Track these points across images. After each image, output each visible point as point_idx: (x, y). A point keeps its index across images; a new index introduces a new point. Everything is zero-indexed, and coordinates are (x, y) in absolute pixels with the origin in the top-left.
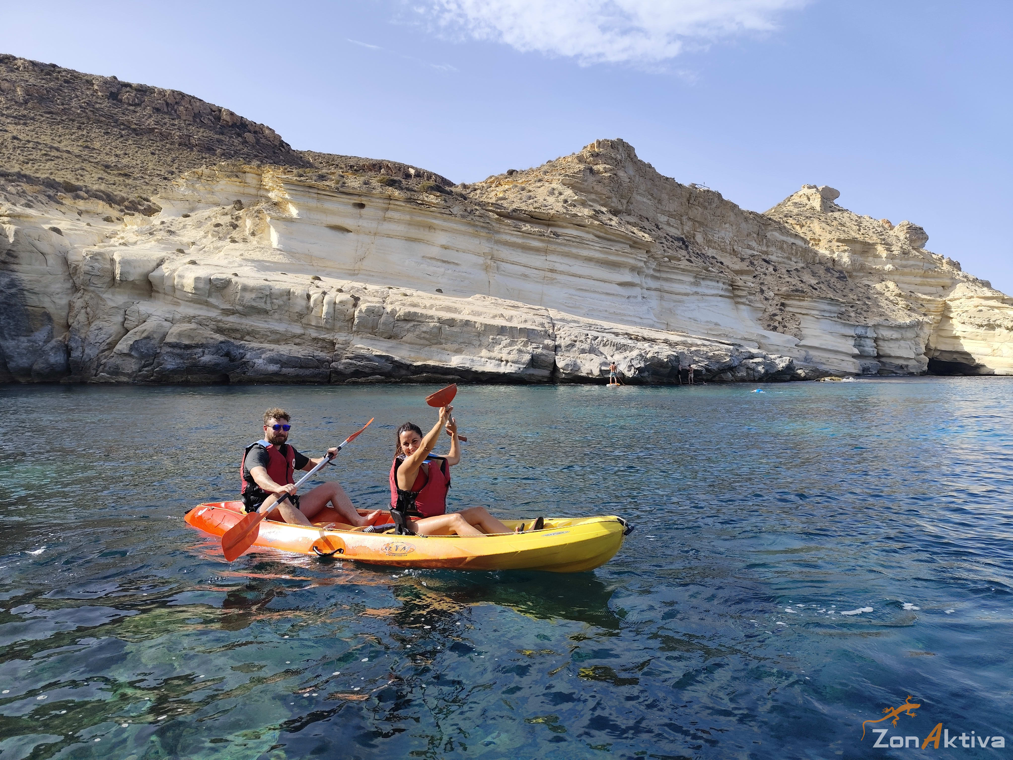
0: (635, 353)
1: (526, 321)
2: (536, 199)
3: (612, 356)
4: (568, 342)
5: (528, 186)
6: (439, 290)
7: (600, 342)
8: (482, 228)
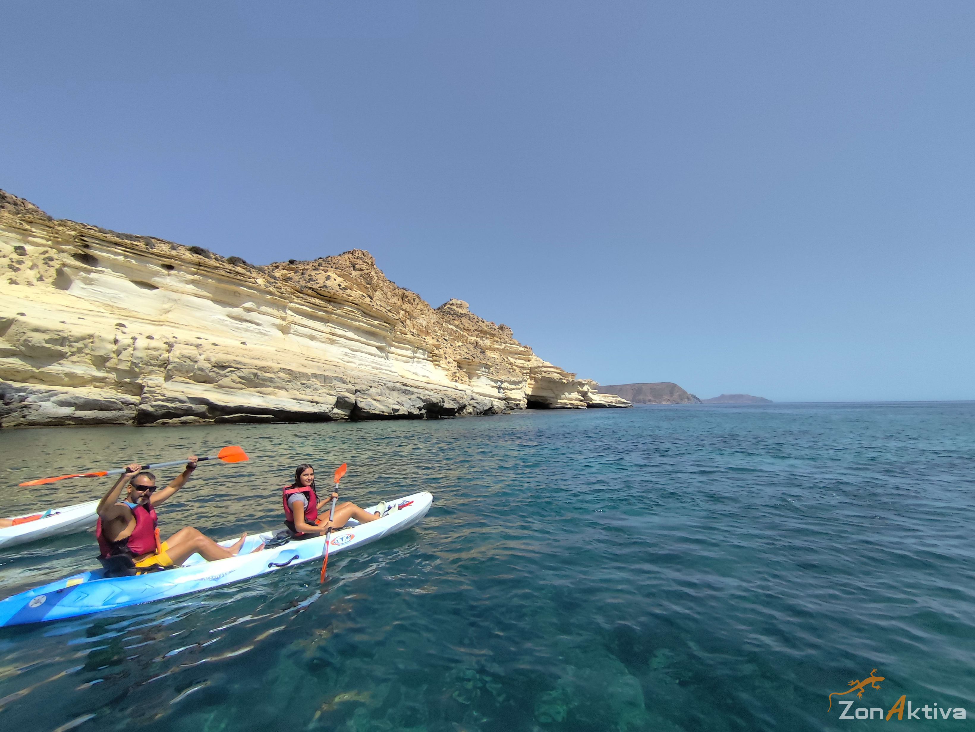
2: (318, 282)
4: (364, 387)
5: (308, 273)
6: (243, 343)
7: (388, 388)
8: (280, 297)
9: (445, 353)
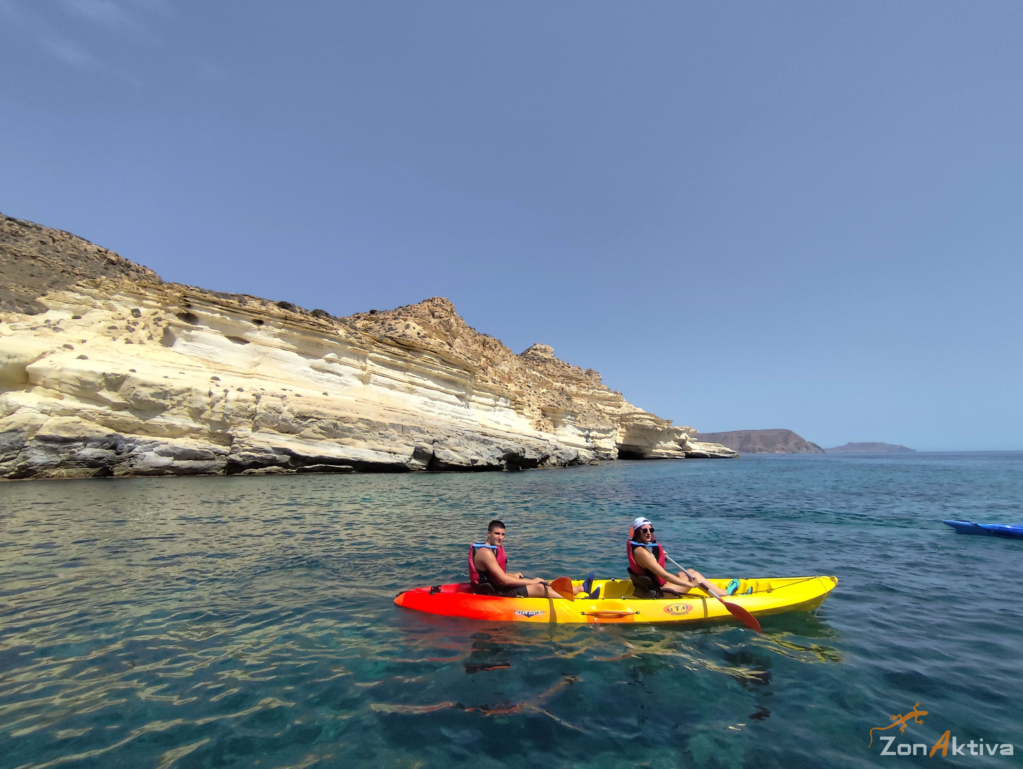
2: (397, 331)
4: (442, 437)
5: (388, 322)
6: (325, 394)
7: (466, 437)
8: (360, 347)
9: (529, 401)
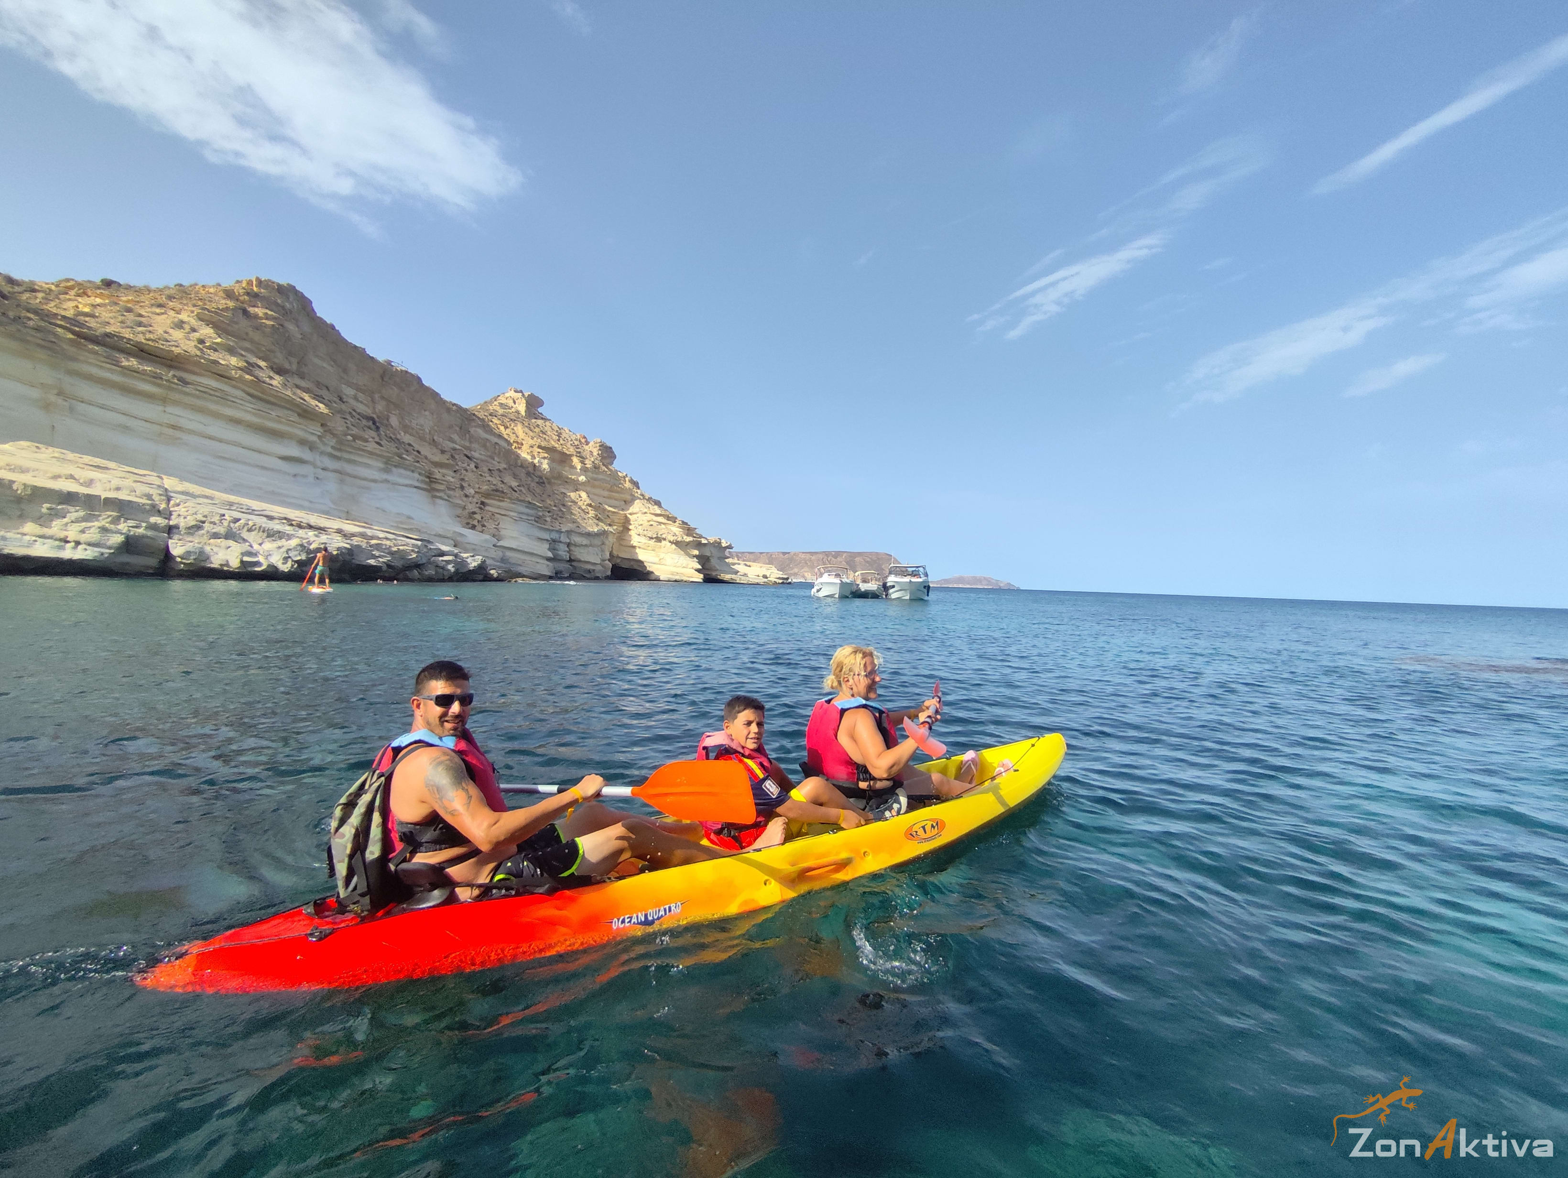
0: (294, 542)
1: (118, 489)
2: (150, 329)
3: (260, 544)
4: (190, 523)
7: (243, 525)
9: (463, 479)
